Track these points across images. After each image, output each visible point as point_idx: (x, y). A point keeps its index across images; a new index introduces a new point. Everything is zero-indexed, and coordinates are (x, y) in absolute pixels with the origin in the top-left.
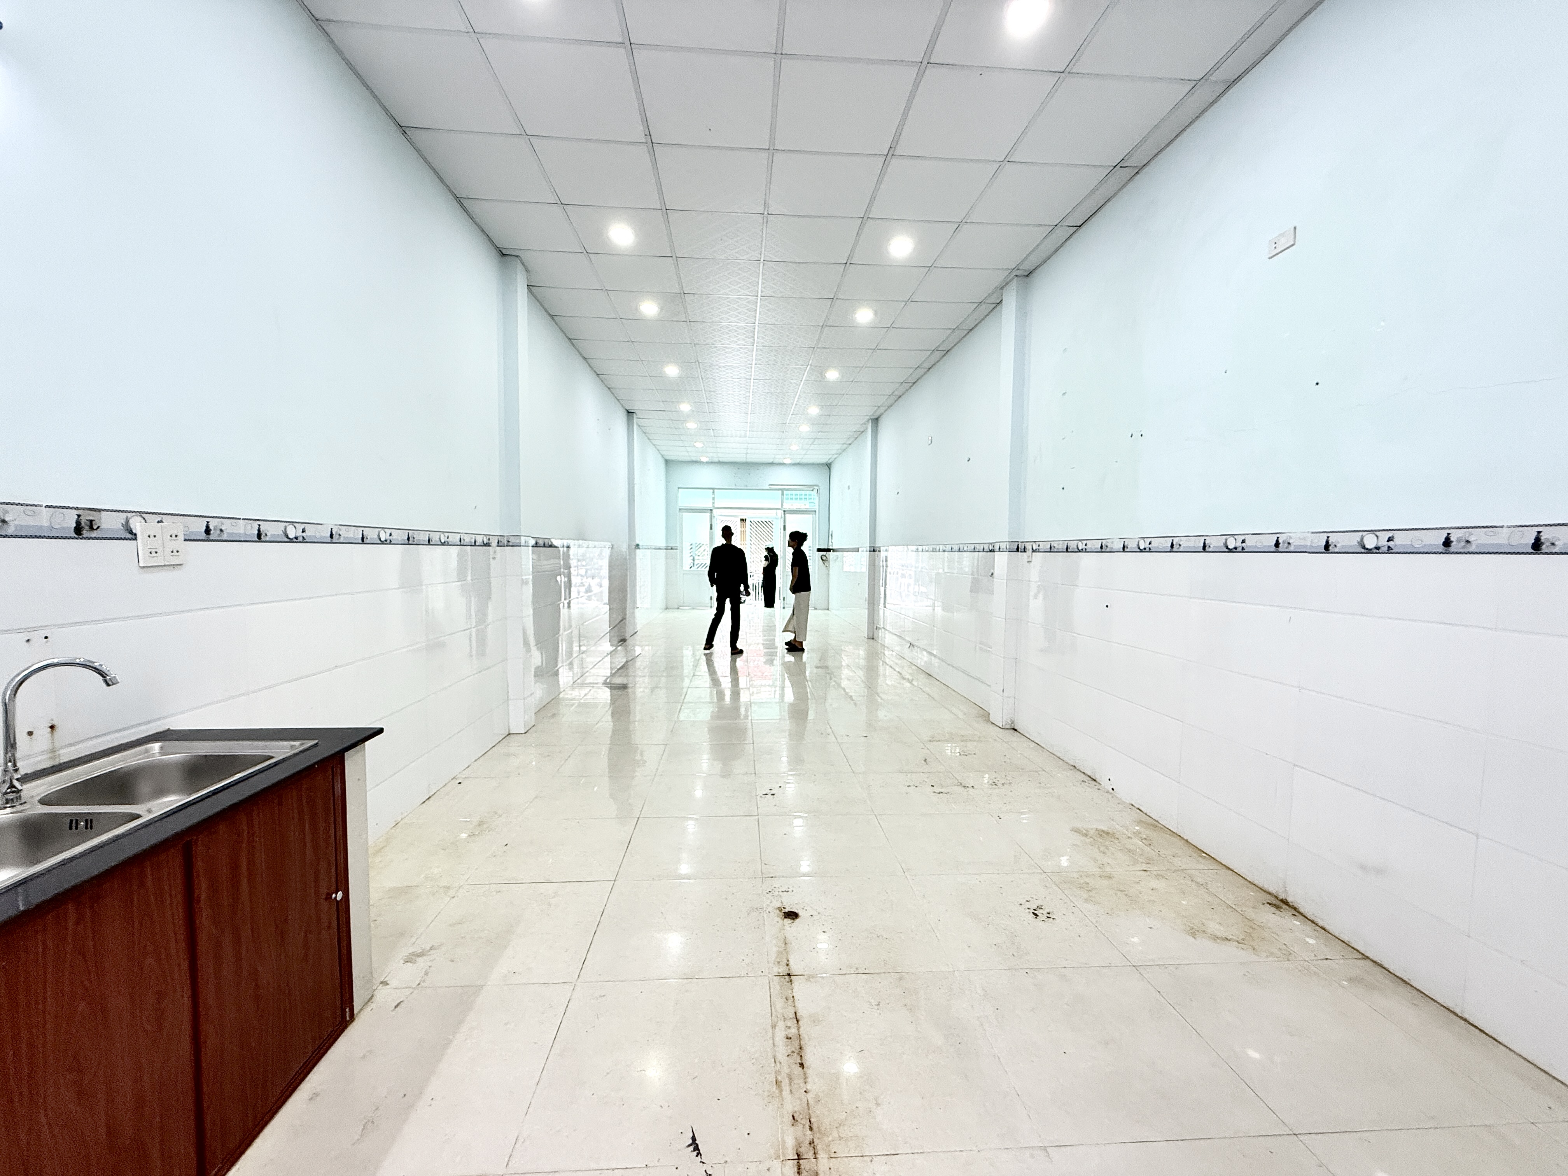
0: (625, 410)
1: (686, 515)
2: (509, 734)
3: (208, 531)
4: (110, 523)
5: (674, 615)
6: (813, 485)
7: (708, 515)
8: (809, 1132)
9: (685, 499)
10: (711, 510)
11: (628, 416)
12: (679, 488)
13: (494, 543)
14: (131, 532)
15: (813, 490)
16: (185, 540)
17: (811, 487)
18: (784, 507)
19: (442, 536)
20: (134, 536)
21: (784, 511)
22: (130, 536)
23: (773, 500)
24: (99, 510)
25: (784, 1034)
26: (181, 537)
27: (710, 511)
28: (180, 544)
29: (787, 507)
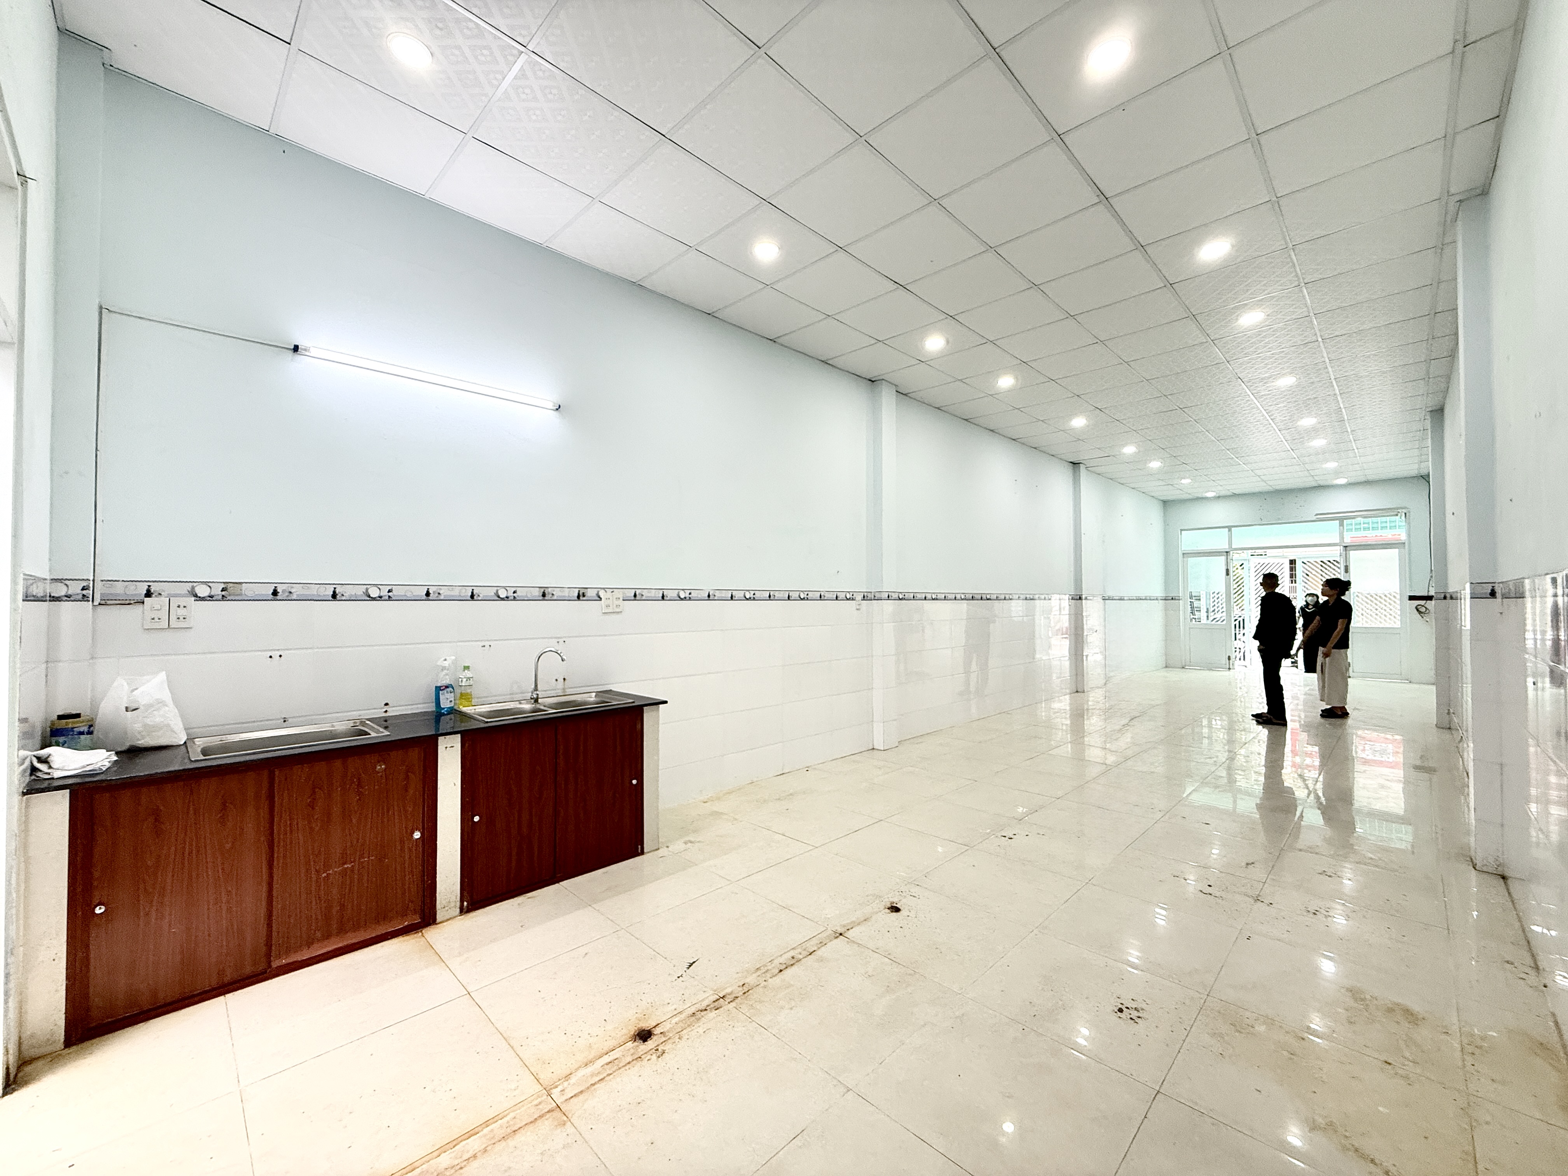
0: (1066, 464)
1: (1191, 561)
2: (873, 749)
3: (635, 596)
4: (591, 593)
5: (1175, 675)
6: (1398, 508)
7: (1223, 558)
8: (742, 994)
9: (1189, 541)
10: (1227, 552)
11: (1074, 469)
12: (1181, 530)
13: (859, 597)
14: (599, 597)
15: (1397, 515)
16: (623, 600)
17: (1393, 511)
18: (1345, 541)
19: (802, 594)
20: (600, 599)
21: (1346, 547)
22: (599, 599)
23: (1329, 532)
24: (587, 588)
25: (793, 954)
26: (621, 599)
27: (1225, 554)
28: (620, 602)
29: (1348, 540)
